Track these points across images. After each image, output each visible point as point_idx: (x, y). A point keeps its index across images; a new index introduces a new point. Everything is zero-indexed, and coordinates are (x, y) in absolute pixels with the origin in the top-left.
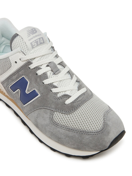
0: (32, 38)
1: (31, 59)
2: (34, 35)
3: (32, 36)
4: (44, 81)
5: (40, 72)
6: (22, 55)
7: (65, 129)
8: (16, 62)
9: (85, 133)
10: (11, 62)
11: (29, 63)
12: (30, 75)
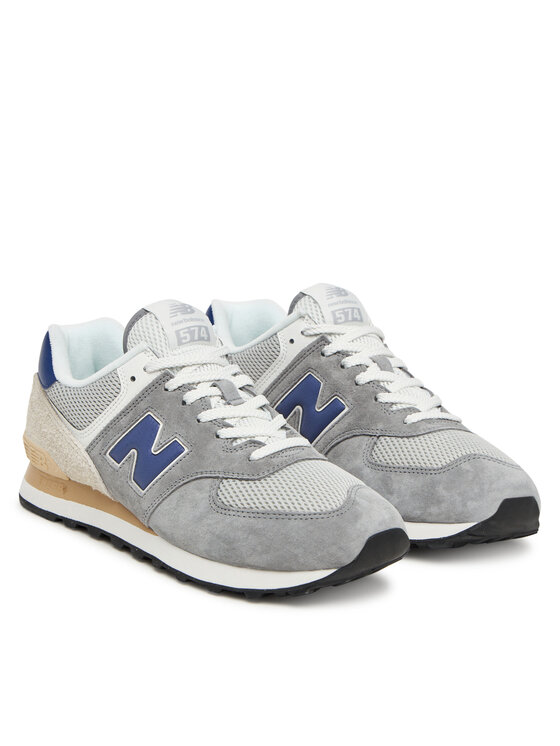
0: (181, 322)
1: (172, 368)
2: (188, 316)
3: (180, 317)
4: (200, 416)
5: (190, 397)
6: (151, 357)
7: (248, 515)
8: (133, 379)
9: (296, 517)
10: (121, 382)
11: (167, 376)
12: (168, 406)
